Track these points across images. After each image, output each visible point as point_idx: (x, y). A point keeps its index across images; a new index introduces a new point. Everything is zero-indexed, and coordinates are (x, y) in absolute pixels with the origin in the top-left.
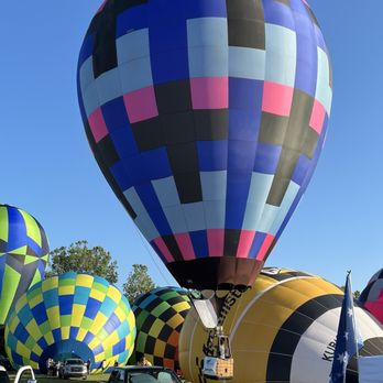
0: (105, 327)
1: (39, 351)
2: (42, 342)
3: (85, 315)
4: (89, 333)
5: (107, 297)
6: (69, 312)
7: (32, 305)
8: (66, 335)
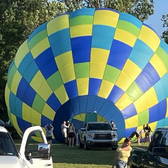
0: (137, 81)
1: (51, 114)
2: (53, 101)
3: (110, 63)
4: (115, 87)
5: (139, 42)
6: (87, 59)
7: (36, 53)
8: (83, 90)
